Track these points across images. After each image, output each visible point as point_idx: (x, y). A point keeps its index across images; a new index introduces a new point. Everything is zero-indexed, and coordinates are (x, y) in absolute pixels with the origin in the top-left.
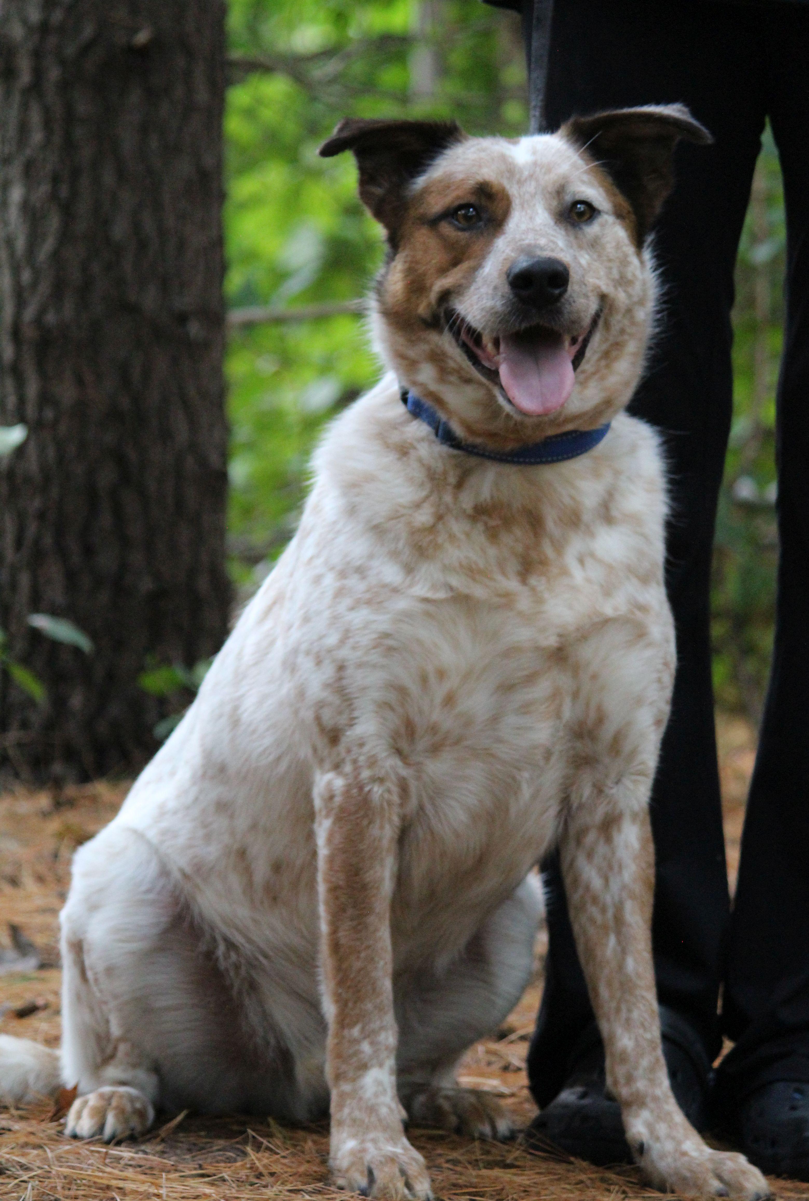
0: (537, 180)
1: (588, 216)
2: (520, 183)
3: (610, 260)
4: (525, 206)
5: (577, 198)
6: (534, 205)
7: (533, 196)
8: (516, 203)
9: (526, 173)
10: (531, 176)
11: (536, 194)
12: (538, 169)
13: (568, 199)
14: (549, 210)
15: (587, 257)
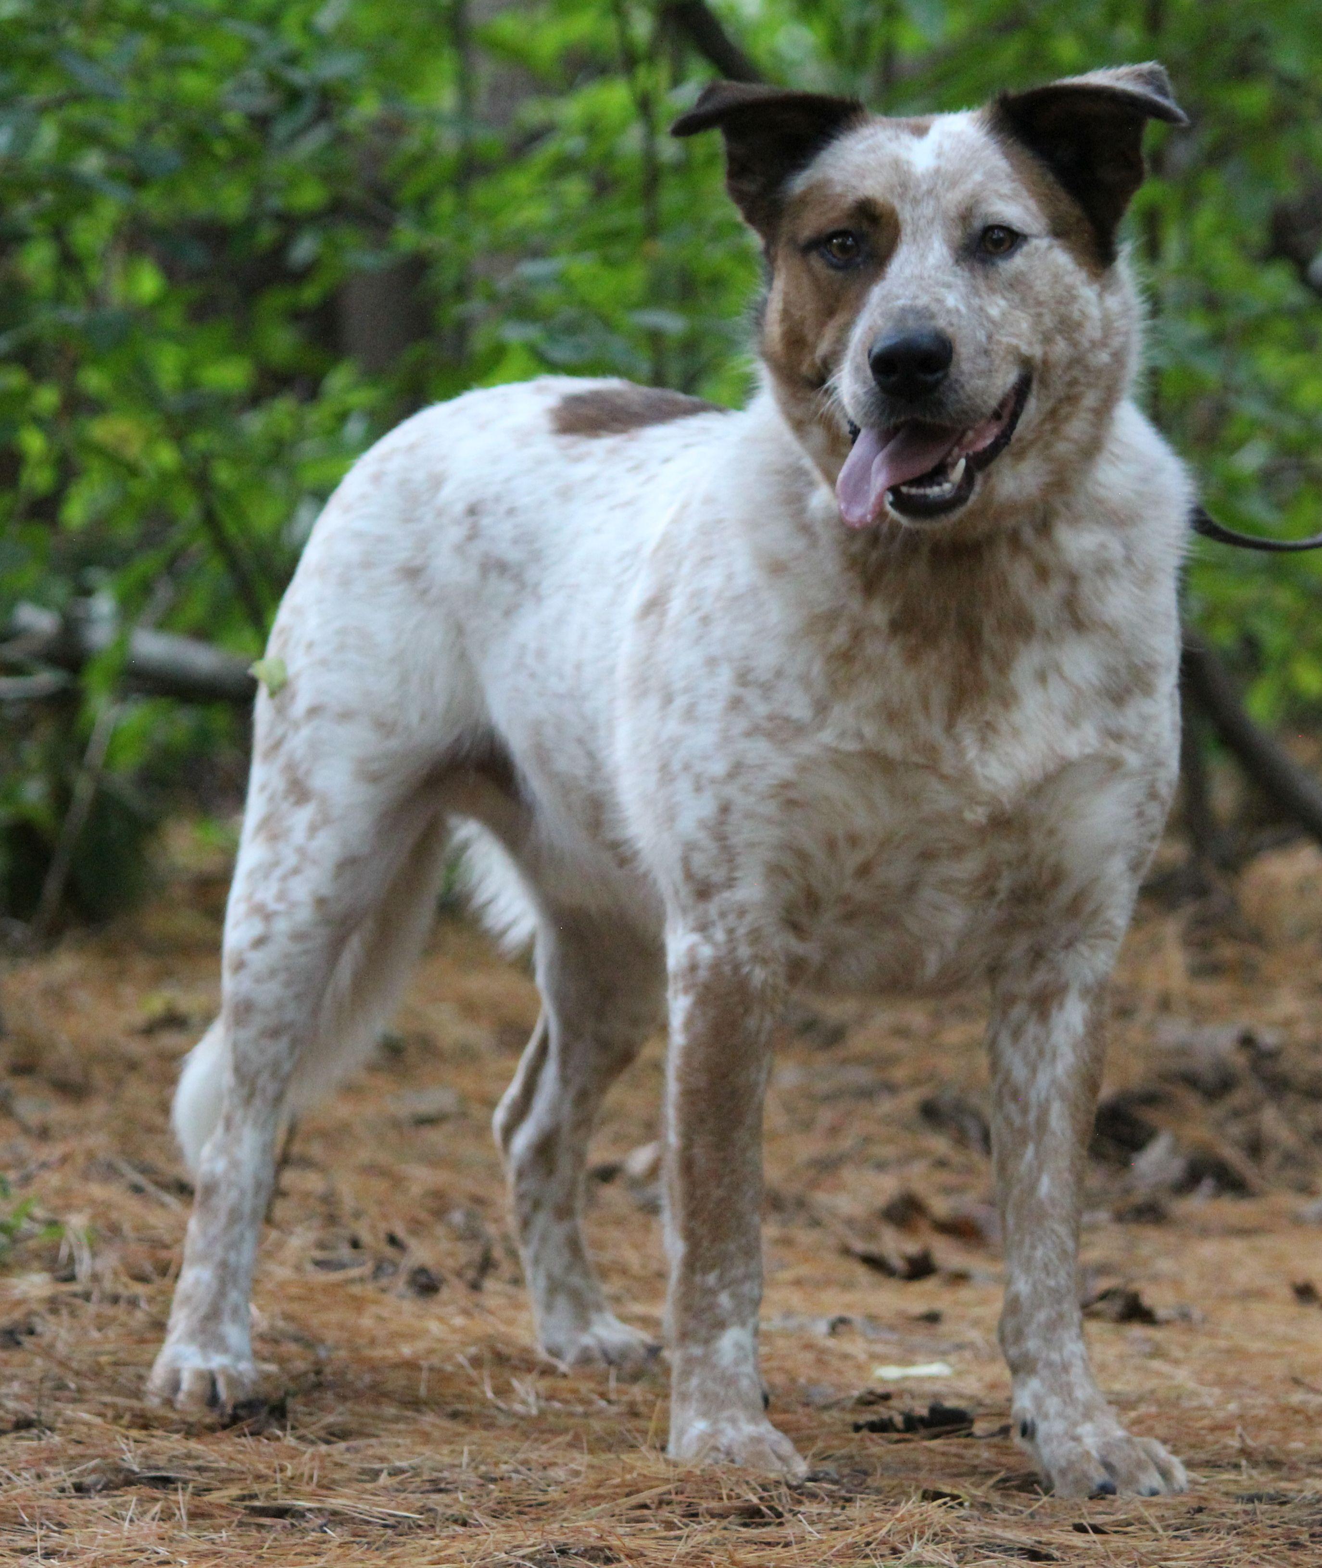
0: (937, 198)
1: (1007, 244)
2: (916, 202)
3: (1039, 304)
4: (918, 237)
5: (990, 222)
6: (930, 237)
7: (931, 222)
8: (907, 230)
9: (924, 187)
10: (930, 192)
11: (933, 219)
12: (940, 182)
13: (977, 224)
14: (949, 242)
15: (1002, 303)
